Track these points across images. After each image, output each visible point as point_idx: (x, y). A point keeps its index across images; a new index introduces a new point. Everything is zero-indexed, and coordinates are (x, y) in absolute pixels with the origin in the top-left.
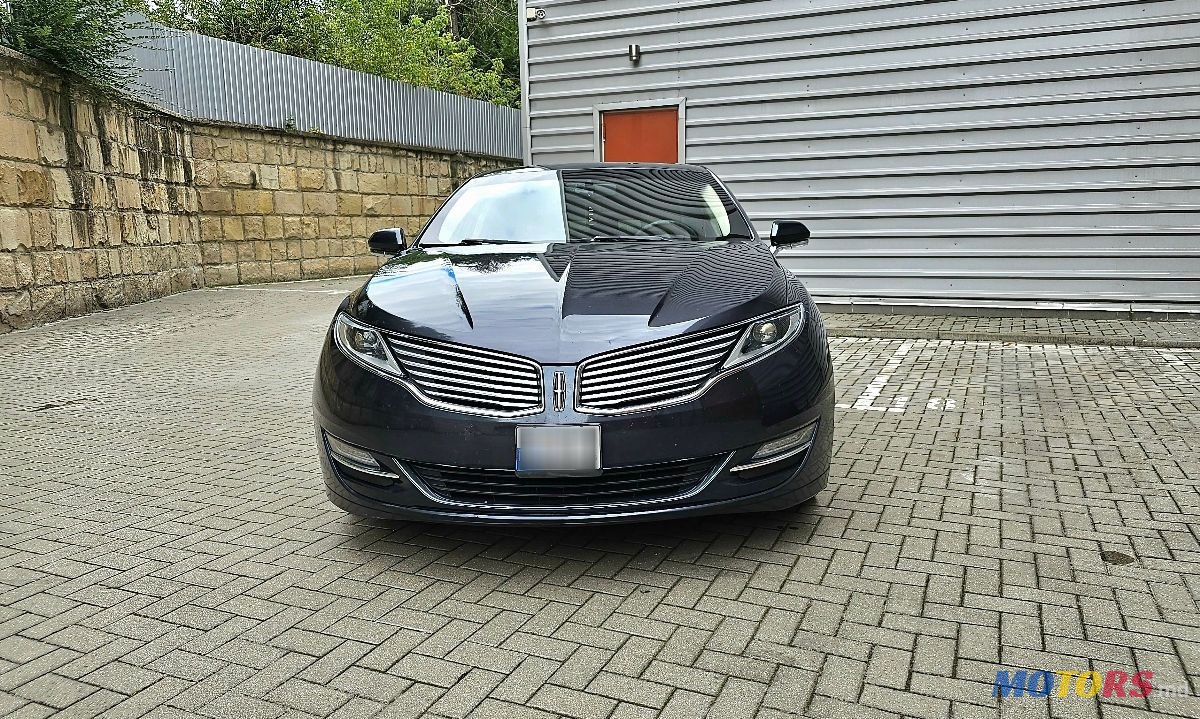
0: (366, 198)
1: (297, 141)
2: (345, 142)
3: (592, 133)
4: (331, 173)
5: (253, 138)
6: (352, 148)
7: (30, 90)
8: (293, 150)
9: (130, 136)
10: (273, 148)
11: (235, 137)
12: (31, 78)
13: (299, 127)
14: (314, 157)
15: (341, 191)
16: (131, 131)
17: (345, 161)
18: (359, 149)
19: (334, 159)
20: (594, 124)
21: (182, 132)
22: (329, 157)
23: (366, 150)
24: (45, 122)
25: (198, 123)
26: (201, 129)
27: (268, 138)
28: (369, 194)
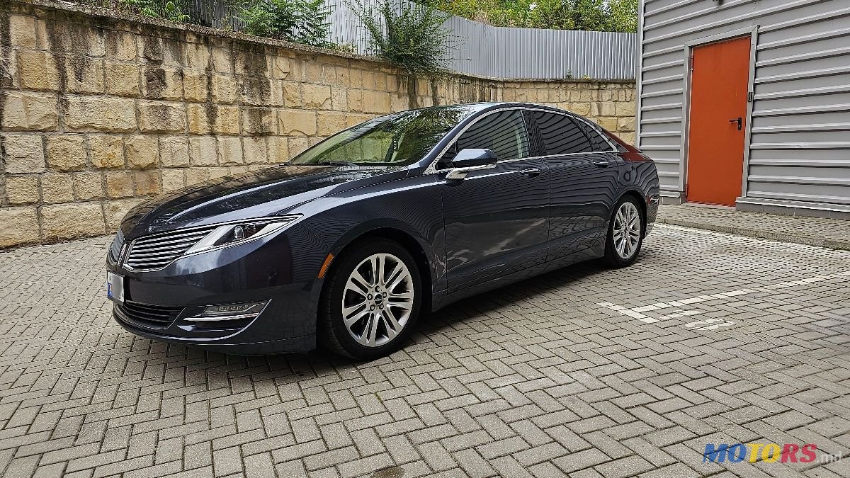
0: (620, 120)
1: (571, 86)
2: (607, 83)
3: (682, 65)
4: (595, 105)
5: (542, 87)
6: (613, 86)
7: (389, 77)
8: (569, 92)
9: (455, 94)
10: (555, 92)
11: (530, 87)
12: (389, 71)
13: (575, 76)
14: (583, 95)
15: (600, 116)
16: (456, 92)
17: (606, 95)
18: (618, 86)
19: (598, 95)
20: (683, 59)
21: (496, 88)
22: (595, 94)
23: (624, 86)
24: (397, 92)
25: (507, 82)
26: (509, 85)
27: (552, 86)
28: (624, 117)
